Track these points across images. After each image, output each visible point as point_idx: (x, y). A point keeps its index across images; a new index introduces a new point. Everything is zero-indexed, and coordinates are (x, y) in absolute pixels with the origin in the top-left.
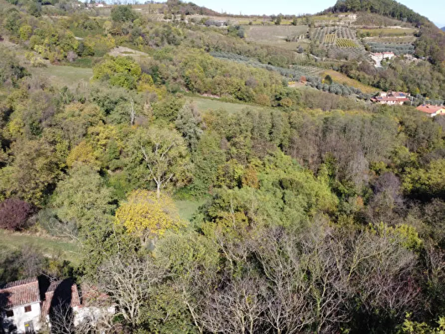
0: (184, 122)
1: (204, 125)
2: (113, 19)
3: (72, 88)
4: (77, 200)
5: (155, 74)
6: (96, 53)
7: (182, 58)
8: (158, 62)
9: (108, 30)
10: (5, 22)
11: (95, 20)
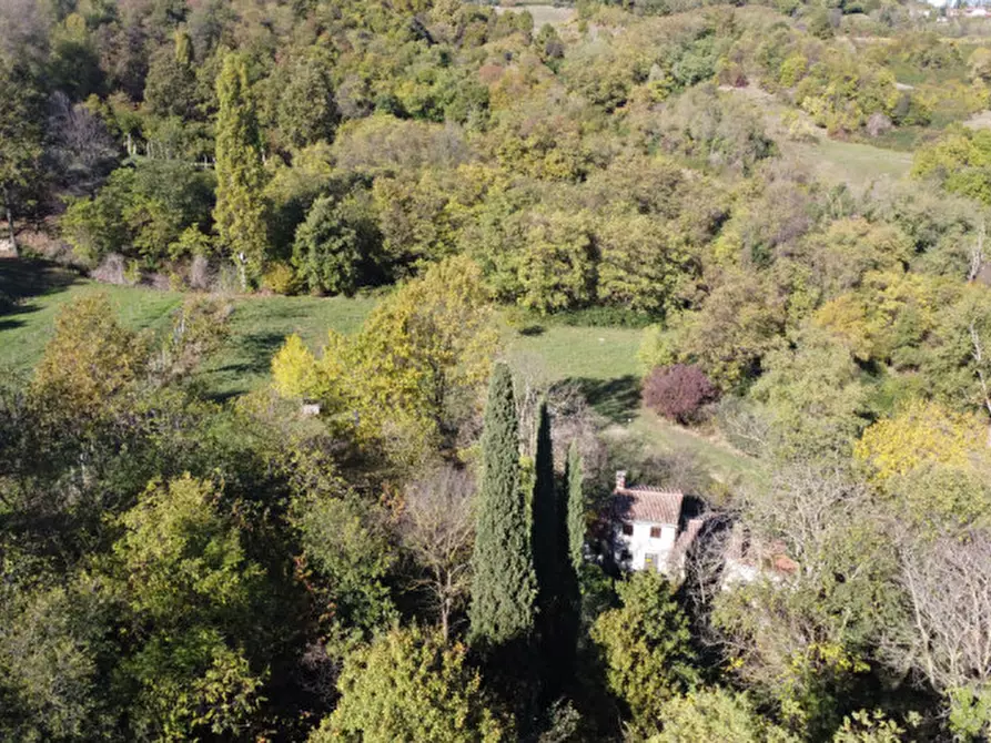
3: (856, 191)
9: (977, 70)
10: (759, 50)
11: (952, 45)
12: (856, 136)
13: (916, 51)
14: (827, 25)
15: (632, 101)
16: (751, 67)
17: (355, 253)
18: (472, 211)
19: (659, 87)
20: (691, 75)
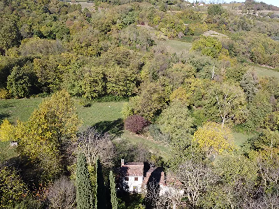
0: (247, 82)
1: (260, 85)
2: (208, 13)
3: (179, 54)
4: (172, 122)
5: (231, 49)
6: (195, 34)
7: (250, 39)
8: (234, 41)
9: (204, 20)
10: (147, 15)
11: (197, 13)
12: (175, 38)
13: (188, 15)
14: (165, 8)
15: (112, 30)
16: (145, 19)
18: (66, 68)
19: (120, 26)
20: (129, 22)
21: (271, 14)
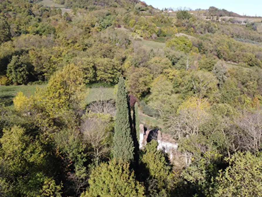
0: (217, 71)
1: (229, 74)
2: (178, 18)
3: (155, 50)
5: (200, 48)
6: (167, 35)
7: (216, 40)
8: (202, 41)
9: (174, 24)
10: (123, 18)
11: (167, 18)
12: (150, 39)
13: (159, 19)
15: (92, 32)
16: (121, 23)
17: (27, 72)
18: (58, 59)
19: (98, 28)
20: (106, 25)
21: (232, 19)
